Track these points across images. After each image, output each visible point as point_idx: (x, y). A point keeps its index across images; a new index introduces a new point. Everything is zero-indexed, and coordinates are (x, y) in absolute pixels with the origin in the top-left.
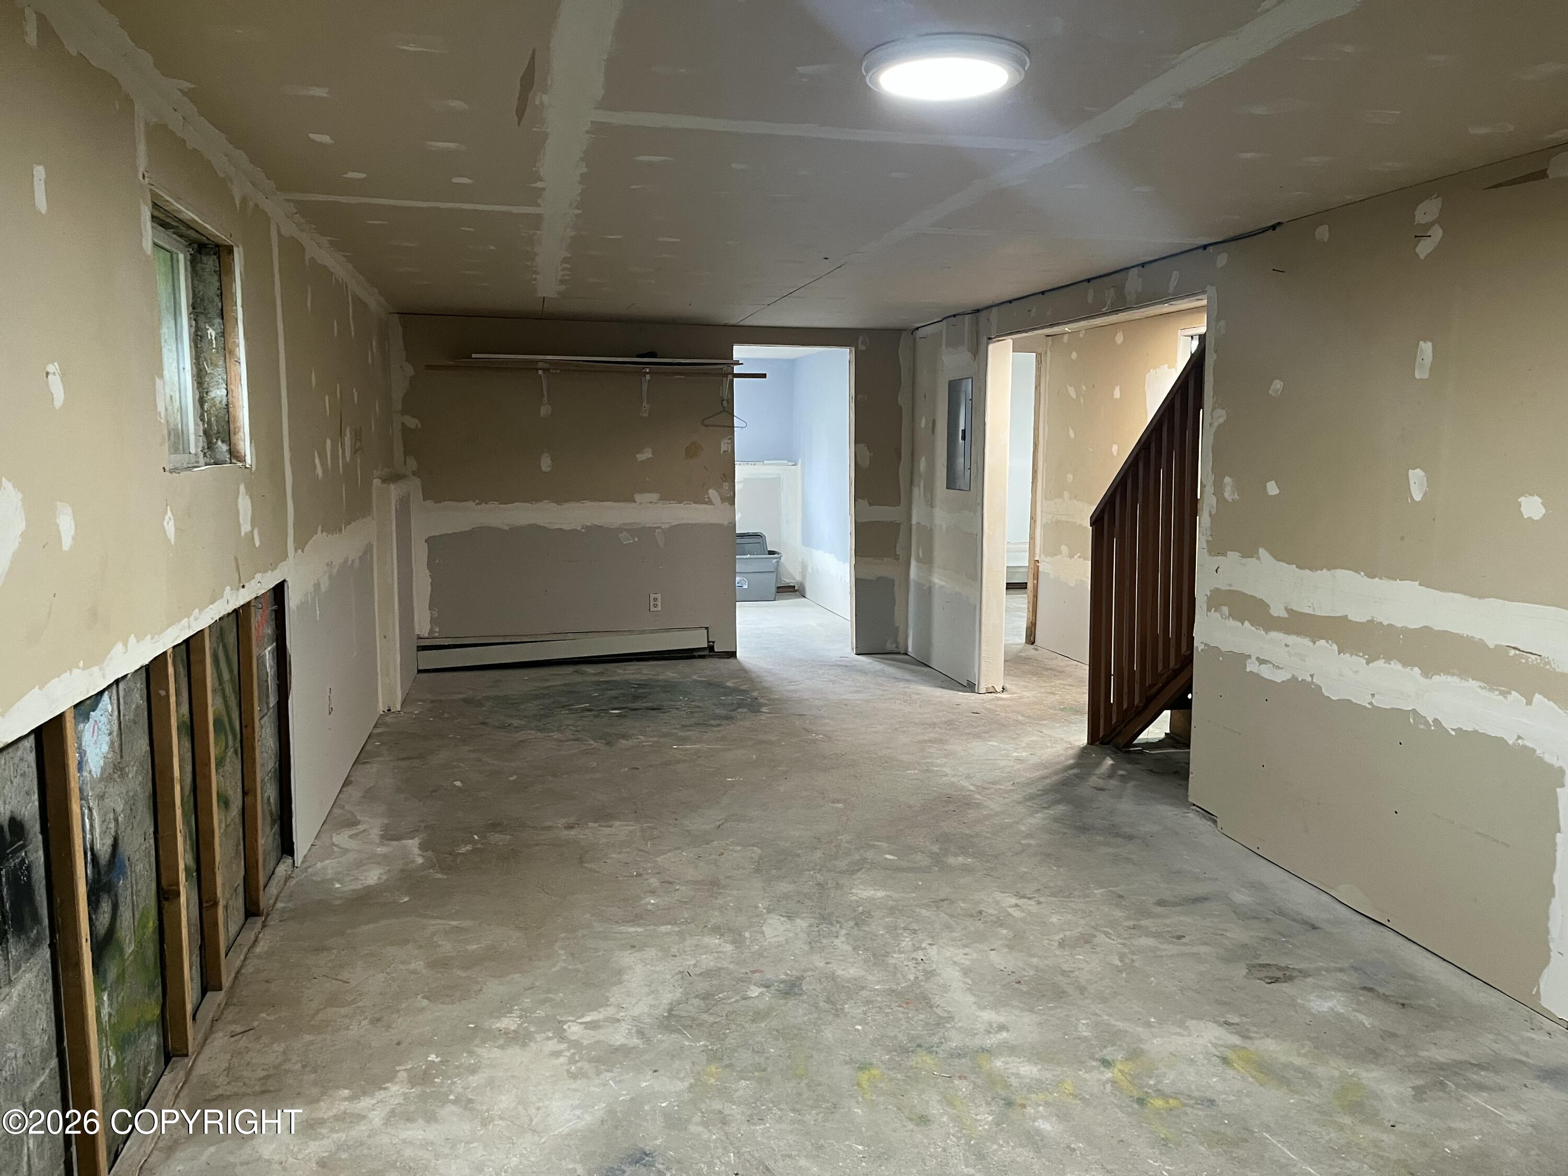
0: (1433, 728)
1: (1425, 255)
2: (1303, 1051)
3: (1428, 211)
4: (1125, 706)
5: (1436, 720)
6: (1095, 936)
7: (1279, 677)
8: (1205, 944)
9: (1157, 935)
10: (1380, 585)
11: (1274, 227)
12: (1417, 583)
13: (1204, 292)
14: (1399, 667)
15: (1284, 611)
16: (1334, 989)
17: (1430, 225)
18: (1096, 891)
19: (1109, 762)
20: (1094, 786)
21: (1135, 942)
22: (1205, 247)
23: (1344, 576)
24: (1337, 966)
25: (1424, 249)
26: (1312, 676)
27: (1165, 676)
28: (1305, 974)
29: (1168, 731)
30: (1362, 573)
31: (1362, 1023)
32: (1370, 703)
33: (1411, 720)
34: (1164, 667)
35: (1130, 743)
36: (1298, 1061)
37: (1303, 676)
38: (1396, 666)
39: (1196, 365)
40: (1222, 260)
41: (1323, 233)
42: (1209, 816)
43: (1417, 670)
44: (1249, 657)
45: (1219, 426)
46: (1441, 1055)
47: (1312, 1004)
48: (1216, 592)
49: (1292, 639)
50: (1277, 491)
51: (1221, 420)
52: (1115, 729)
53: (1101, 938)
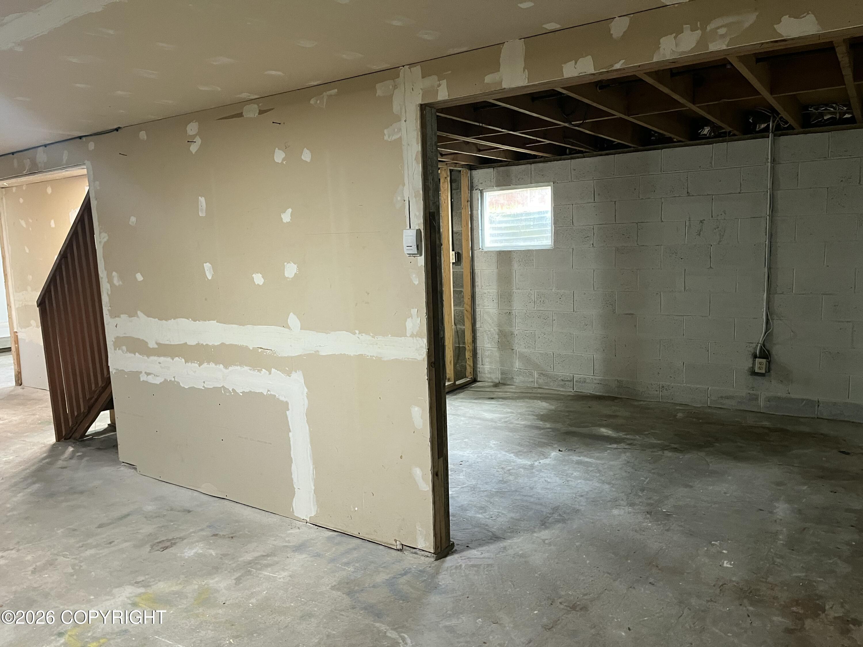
0: (232, 394)
1: (195, 151)
2: (179, 582)
3: (192, 128)
4: (76, 414)
5: (233, 390)
6: (57, 559)
7: (158, 381)
8: (126, 541)
9: (96, 546)
10: (199, 324)
11: (117, 130)
12: (215, 321)
13: (84, 164)
14: (214, 365)
15: (156, 345)
16: (198, 541)
17: (194, 136)
18: (59, 532)
19: (71, 449)
20: (61, 466)
21: (82, 555)
22: (80, 137)
23: (183, 321)
24: (200, 528)
25: (194, 148)
26: (174, 377)
27: (98, 391)
28: (182, 539)
29: (110, 423)
30: (190, 319)
31: (211, 554)
32: (204, 387)
33: (223, 392)
34: (96, 387)
35: (83, 435)
36: (175, 588)
37: (170, 378)
38: (212, 365)
39: (86, 207)
40: (91, 146)
41: (143, 135)
42: (132, 466)
43: (221, 366)
44: (141, 372)
45: (105, 243)
46: (248, 557)
47: (186, 554)
48: (117, 338)
49: (162, 359)
50: (142, 279)
51: (105, 240)
52: (72, 428)
53: (61, 559)
